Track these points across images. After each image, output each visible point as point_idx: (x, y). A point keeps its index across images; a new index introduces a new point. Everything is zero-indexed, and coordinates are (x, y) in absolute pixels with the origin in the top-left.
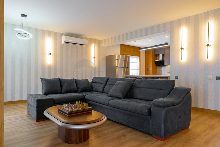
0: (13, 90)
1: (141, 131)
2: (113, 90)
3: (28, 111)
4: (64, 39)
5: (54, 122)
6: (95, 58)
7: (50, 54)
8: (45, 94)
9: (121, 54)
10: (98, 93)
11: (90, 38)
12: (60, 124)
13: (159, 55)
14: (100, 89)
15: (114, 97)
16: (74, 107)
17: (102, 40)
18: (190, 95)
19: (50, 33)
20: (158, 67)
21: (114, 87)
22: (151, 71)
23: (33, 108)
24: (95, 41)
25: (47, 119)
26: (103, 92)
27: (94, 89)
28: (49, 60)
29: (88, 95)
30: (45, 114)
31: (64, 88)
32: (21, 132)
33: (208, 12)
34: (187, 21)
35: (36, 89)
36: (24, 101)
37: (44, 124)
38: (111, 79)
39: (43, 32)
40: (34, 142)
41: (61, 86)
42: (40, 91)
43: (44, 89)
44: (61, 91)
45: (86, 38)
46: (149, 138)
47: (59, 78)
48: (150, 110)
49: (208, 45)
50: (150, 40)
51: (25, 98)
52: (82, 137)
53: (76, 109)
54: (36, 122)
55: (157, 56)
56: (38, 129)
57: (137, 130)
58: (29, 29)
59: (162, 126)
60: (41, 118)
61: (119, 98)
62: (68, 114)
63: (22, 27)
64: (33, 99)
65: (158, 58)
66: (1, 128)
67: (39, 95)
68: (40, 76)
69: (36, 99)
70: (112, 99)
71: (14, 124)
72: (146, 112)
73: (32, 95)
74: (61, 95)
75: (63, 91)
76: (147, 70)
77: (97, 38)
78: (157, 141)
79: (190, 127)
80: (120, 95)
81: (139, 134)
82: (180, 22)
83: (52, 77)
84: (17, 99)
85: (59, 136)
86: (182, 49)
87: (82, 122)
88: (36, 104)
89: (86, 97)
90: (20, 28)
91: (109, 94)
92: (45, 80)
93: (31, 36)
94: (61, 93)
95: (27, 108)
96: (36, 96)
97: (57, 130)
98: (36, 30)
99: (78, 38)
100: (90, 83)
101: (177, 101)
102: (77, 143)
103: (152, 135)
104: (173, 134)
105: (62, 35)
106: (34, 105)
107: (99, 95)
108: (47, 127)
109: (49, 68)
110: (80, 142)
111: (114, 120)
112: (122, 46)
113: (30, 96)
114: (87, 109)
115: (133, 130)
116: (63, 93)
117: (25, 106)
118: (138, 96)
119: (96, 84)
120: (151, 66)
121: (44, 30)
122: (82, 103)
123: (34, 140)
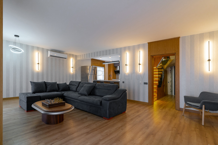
0: (8, 90)
1: (97, 115)
2: (82, 90)
3: (20, 105)
4: (49, 53)
5: (39, 112)
6: (73, 67)
7: (38, 64)
8: (34, 93)
9: (92, 65)
10: (73, 92)
11: (69, 54)
12: (42, 112)
13: (117, 67)
14: (74, 89)
15: (82, 95)
16: (53, 102)
17: (78, 56)
18: (126, 94)
19: (38, 49)
20: (116, 74)
21: (83, 88)
22: (112, 77)
23: (24, 102)
24: (73, 56)
25: (35, 110)
26: (76, 91)
27: (70, 89)
28: (38, 68)
29: (66, 94)
30: (33, 106)
31: (48, 89)
32: (14, 119)
33: (140, 45)
34: (129, 48)
35: (27, 89)
36: (17, 98)
37: (32, 113)
38: (82, 83)
39: (33, 48)
40: (25, 125)
41: (46, 87)
42: (30, 91)
43: (33, 89)
44: (46, 90)
45: (67, 54)
46: (101, 119)
47: (44, 82)
48: (101, 102)
49: (139, 64)
50: (110, 57)
51: (18, 95)
52: (58, 120)
53: (54, 103)
54: (26, 112)
55: (116, 67)
56: (28, 117)
57: (95, 114)
58: (21, 45)
59: (108, 111)
60: (30, 109)
61: (85, 95)
62: (49, 106)
63: (15, 43)
64: (24, 96)
65: (116, 68)
66: (1, 114)
67: (29, 93)
68: (30, 80)
69: (26, 96)
70: (80, 96)
71: (9, 114)
72: (99, 103)
73: (24, 94)
74: (46, 93)
75: (47, 91)
76: (109, 76)
77: (75, 54)
78: (105, 120)
79: (126, 112)
80: (86, 93)
81: (96, 117)
82: (125, 49)
83: (40, 81)
84: (11, 96)
85: (43, 120)
86: (126, 65)
87: (57, 111)
88: (26, 99)
89: (64, 94)
90: (14, 45)
91: (79, 92)
92: (34, 83)
93: (23, 51)
94: (46, 92)
95: (20, 103)
96: (26, 94)
97: (41, 117)
98: (27, 46)
99: (60, 53)
100: (68, 85)
101: (117, 97)
102: (54, 124)
103: (103, 117)
104: (115, 116)
105: (48, 50)
106: (25, 100)
107: (73, 93)
108: (34, 115)
109: (38, 73)
110: (57, 123)
111: (81, 109)
112: (92, 60)
113: (21, 94)
114: (62, 102)
115: (93, 115)
116: (48, 92)
117: (18, 101)
118: (98, 94)
119: (72, 86)
120: (112, 73)
121: (34, 46)
122: (59, 98)
123: (24, 124)
